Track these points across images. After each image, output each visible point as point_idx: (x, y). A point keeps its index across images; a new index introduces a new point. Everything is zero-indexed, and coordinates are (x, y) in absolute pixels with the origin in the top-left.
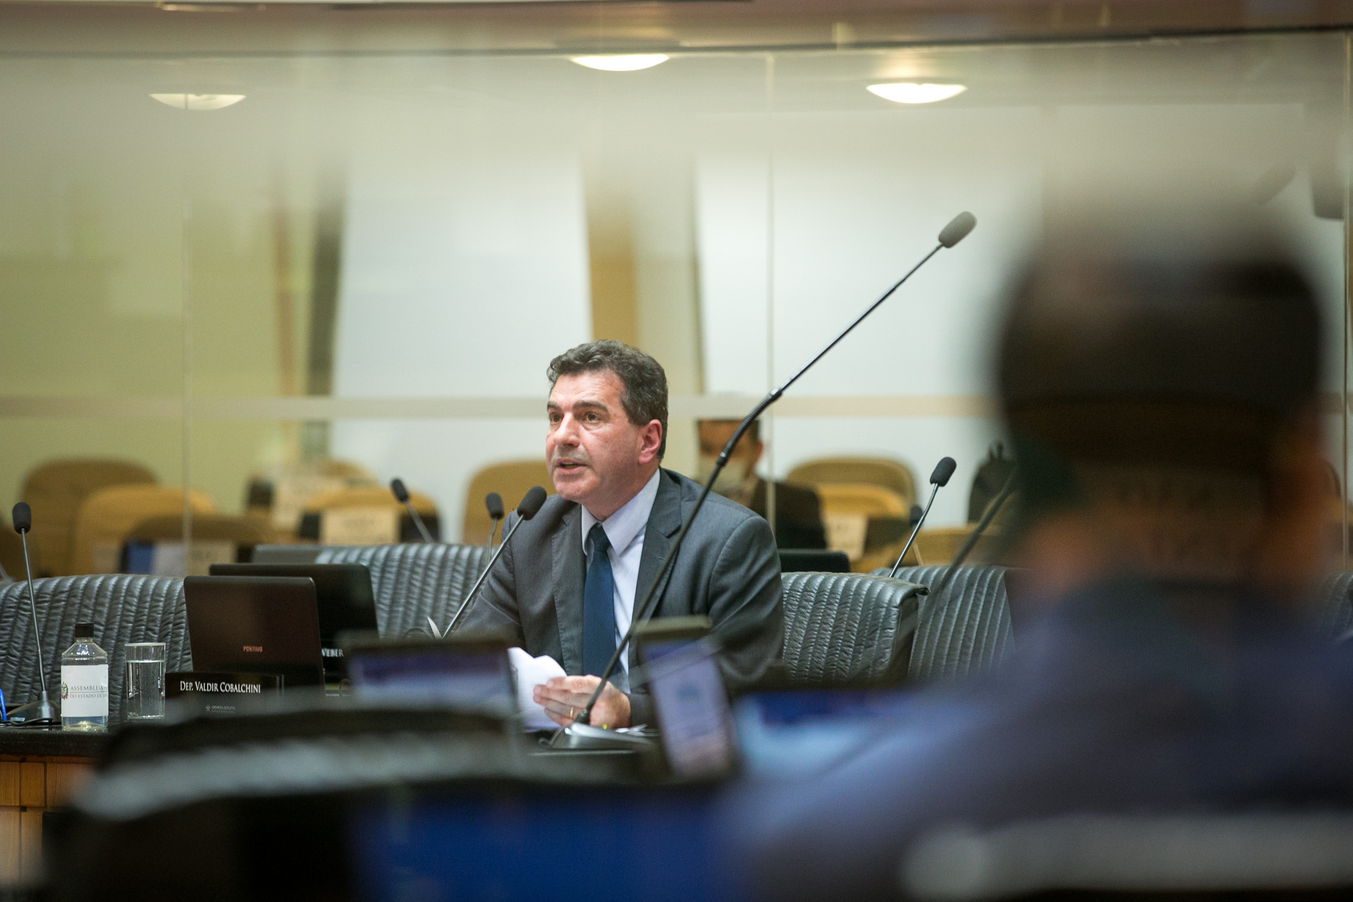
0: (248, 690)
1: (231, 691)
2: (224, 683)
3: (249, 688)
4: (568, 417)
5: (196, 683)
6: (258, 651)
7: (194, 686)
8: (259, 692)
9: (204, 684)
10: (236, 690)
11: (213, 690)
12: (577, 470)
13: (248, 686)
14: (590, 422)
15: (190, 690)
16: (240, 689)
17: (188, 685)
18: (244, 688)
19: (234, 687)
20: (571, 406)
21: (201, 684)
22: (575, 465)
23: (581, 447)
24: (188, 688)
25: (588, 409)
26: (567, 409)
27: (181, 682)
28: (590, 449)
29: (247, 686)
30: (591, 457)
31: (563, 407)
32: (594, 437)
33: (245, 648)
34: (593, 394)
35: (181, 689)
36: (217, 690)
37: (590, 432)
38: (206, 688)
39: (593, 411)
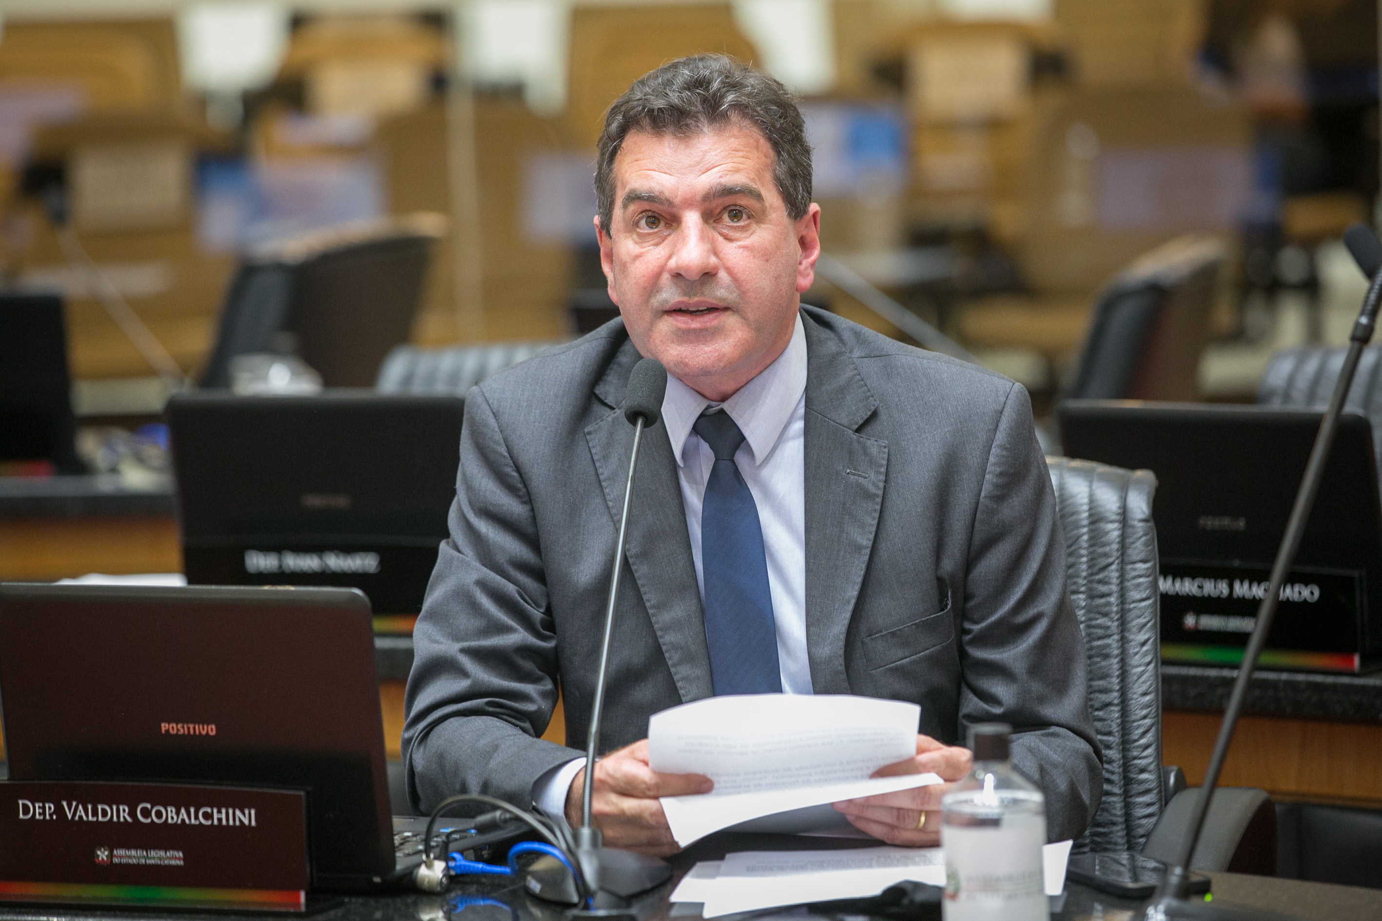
0: (220, 820)
1: (170, 821)
2: (149, 806)
3: (224, 816)
4: (692, 219)
5: (65, 804)
6: (204, 733)
7: (59, 810)
8: (253, 823)
9: (90, 807)
10: (183, 820)
11: (115, 819)
12: (711, 321)
13: (219, 812)
14: (732, 224)
15: (48, 817)
16: (196, 818)
17: (44, 808)
18: (207, 816)
19: (178, 813)
20: (698, 197)
21: (80, 807)
22: (712, 309)
23: (723, 275)
24: (44, 813)
25: (729, 200)
26: (689, 203)
27: (20, 802)
28: (742, 277)
29: (215, 811)
30: (743, 294)
31: (677, 201)
32: (746, 253)
33: (164, 726)
34: (737, 171)
35: (21, 816)
36: (129, 819)
37: (735, 244)
38: (95, 814)
39: (739, 202)
